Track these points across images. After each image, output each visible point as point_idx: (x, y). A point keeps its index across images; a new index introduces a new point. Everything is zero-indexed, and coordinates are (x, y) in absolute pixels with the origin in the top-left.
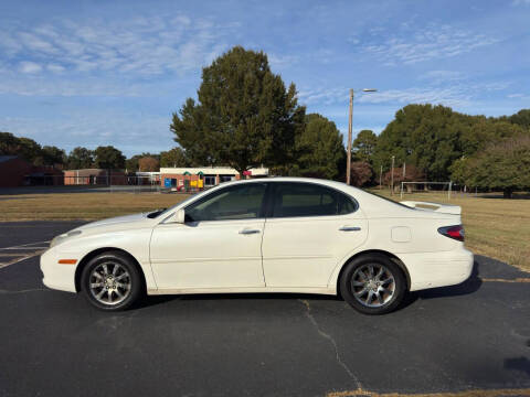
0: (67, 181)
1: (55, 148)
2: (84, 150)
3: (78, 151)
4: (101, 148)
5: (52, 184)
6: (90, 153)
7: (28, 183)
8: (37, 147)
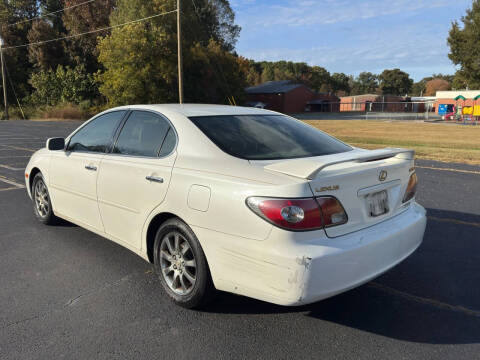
0: (343, 108)
1: (343, 75)
2: (369, 75)
3: (363, 76)
4: (387, 72)
5: (328, 111)
6: (375, 77)
7: (307, 110)
8: (326, 75)
